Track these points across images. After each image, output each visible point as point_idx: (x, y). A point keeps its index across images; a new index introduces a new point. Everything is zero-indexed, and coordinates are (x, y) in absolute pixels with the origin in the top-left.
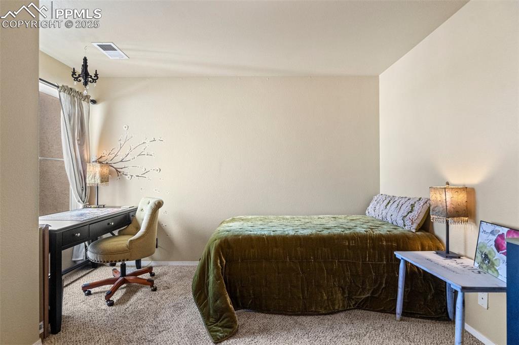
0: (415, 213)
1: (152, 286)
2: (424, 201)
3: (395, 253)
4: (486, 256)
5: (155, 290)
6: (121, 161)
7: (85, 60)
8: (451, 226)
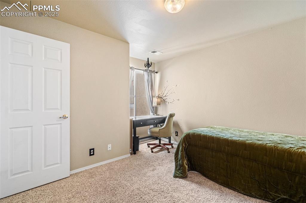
5: (169, 152)
6: (165, 96)
7: (148, 59)
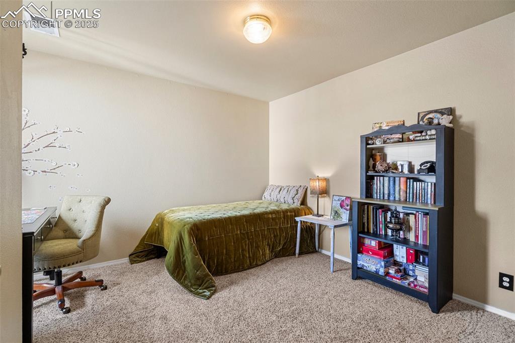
0: (299, 194)
1: (101, 286)
2: (303, 187)
3: (295, 218)
4: (336, 212)
5: (106, 288)
8: (319, 199)
